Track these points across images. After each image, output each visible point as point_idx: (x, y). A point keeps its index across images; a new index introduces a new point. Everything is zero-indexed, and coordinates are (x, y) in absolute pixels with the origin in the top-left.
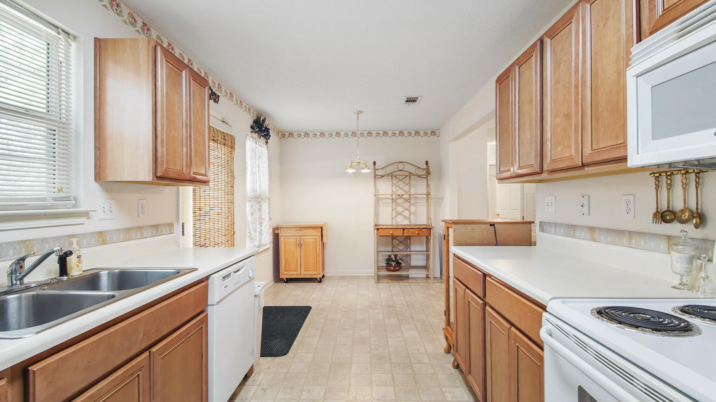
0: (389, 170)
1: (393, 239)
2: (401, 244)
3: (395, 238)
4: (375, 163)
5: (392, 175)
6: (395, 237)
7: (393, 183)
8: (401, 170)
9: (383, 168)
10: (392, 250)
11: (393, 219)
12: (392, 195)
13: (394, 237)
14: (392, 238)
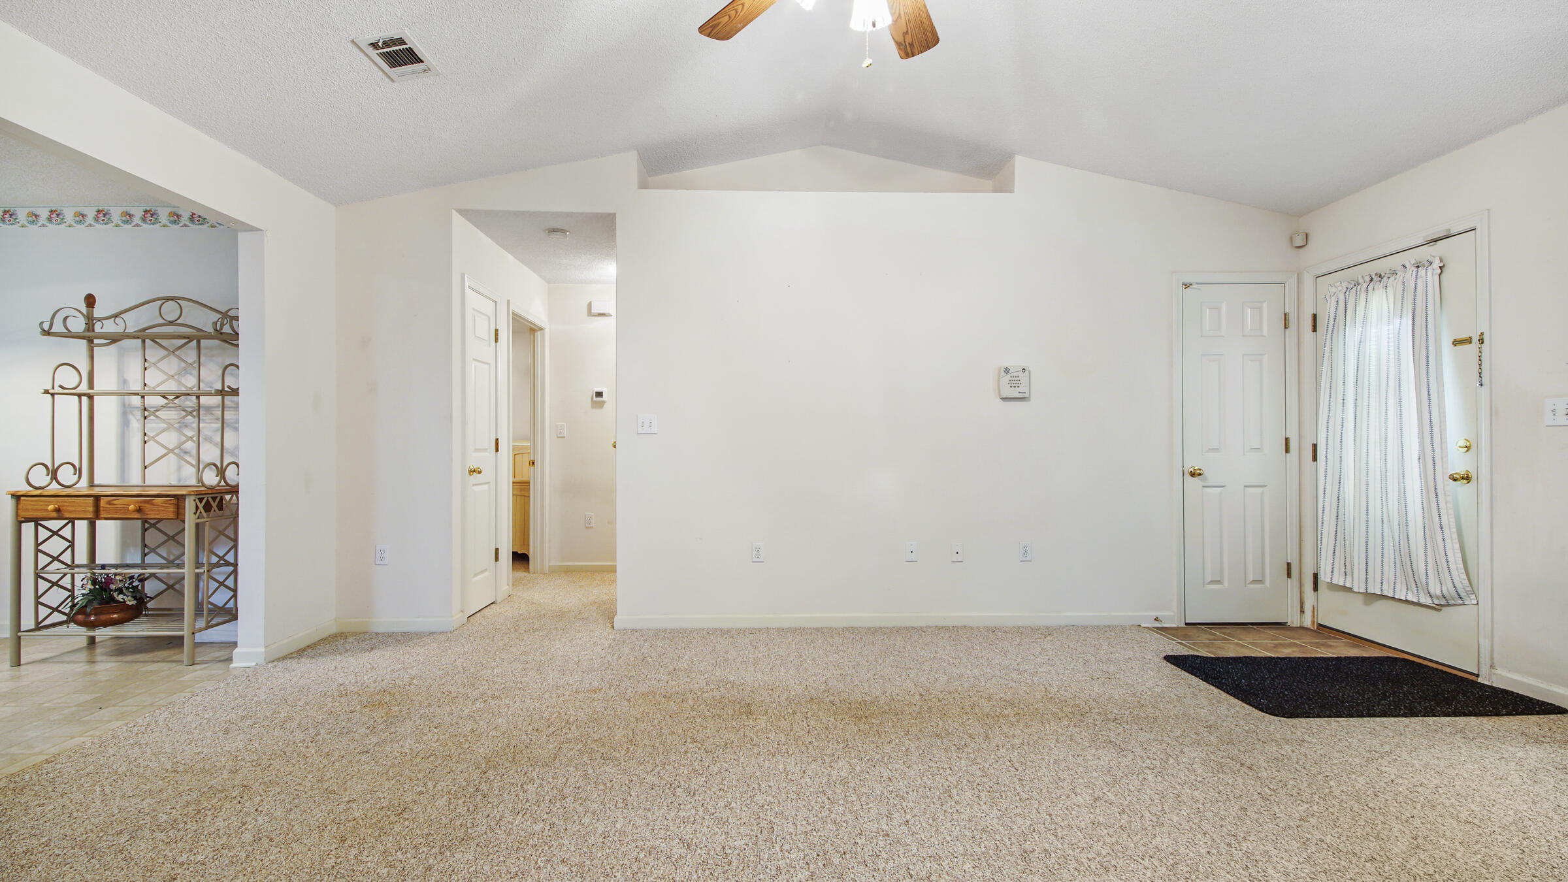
0: (133, 322)
1: (145, 530)
2: (171, 541)
3: (154, 525)
4: (90, 301)
5: (143, 336)
6: (153, 522)
7: (146, 360)
8: (171, 323)
9: (116, 316)
10: (143, 561)
11: (146, 467)
12: (143, 397)
13: (149, 523)
14: (143, 525)
